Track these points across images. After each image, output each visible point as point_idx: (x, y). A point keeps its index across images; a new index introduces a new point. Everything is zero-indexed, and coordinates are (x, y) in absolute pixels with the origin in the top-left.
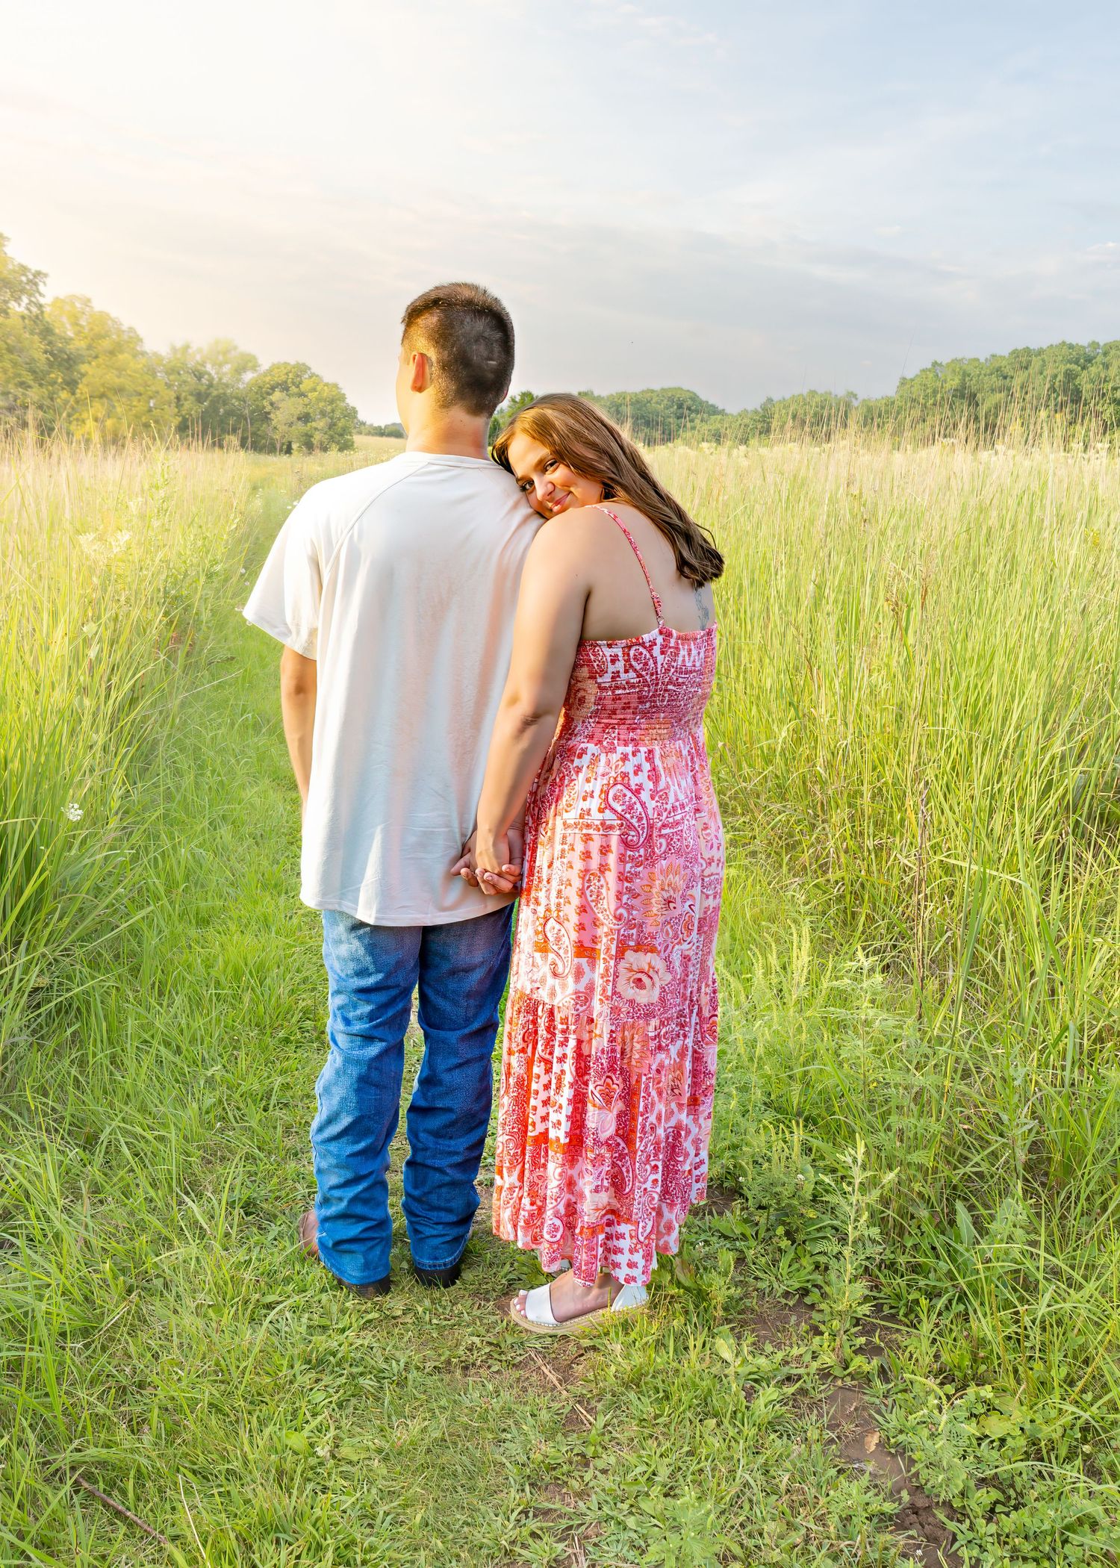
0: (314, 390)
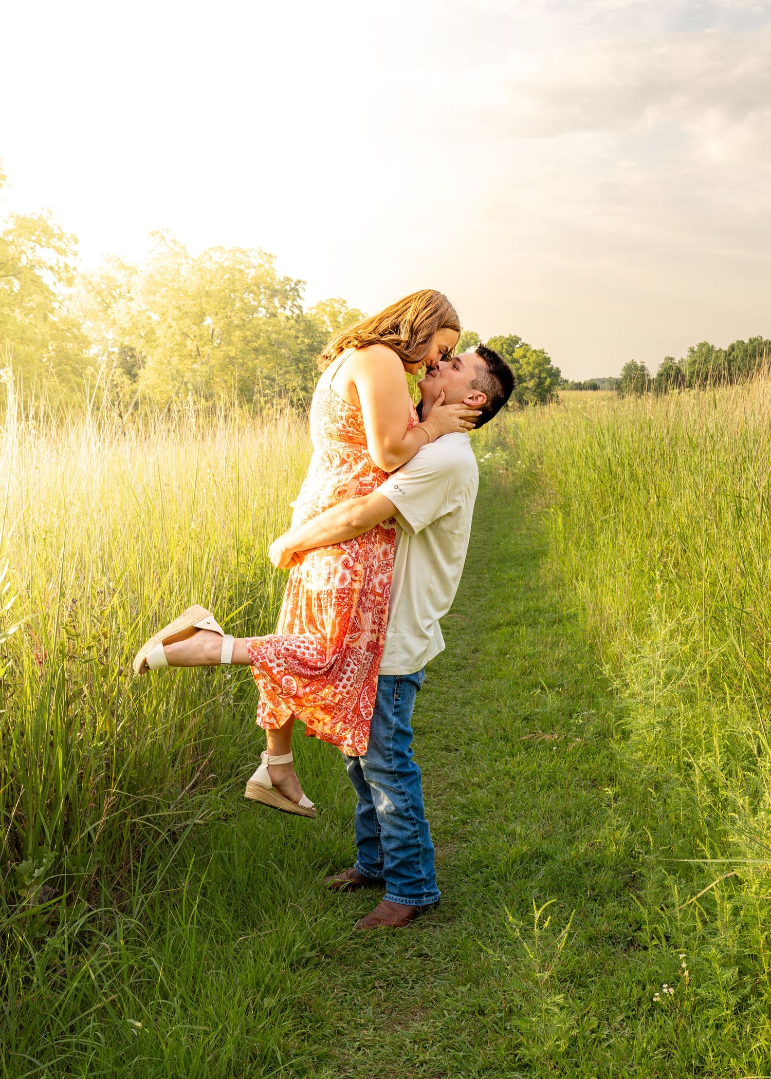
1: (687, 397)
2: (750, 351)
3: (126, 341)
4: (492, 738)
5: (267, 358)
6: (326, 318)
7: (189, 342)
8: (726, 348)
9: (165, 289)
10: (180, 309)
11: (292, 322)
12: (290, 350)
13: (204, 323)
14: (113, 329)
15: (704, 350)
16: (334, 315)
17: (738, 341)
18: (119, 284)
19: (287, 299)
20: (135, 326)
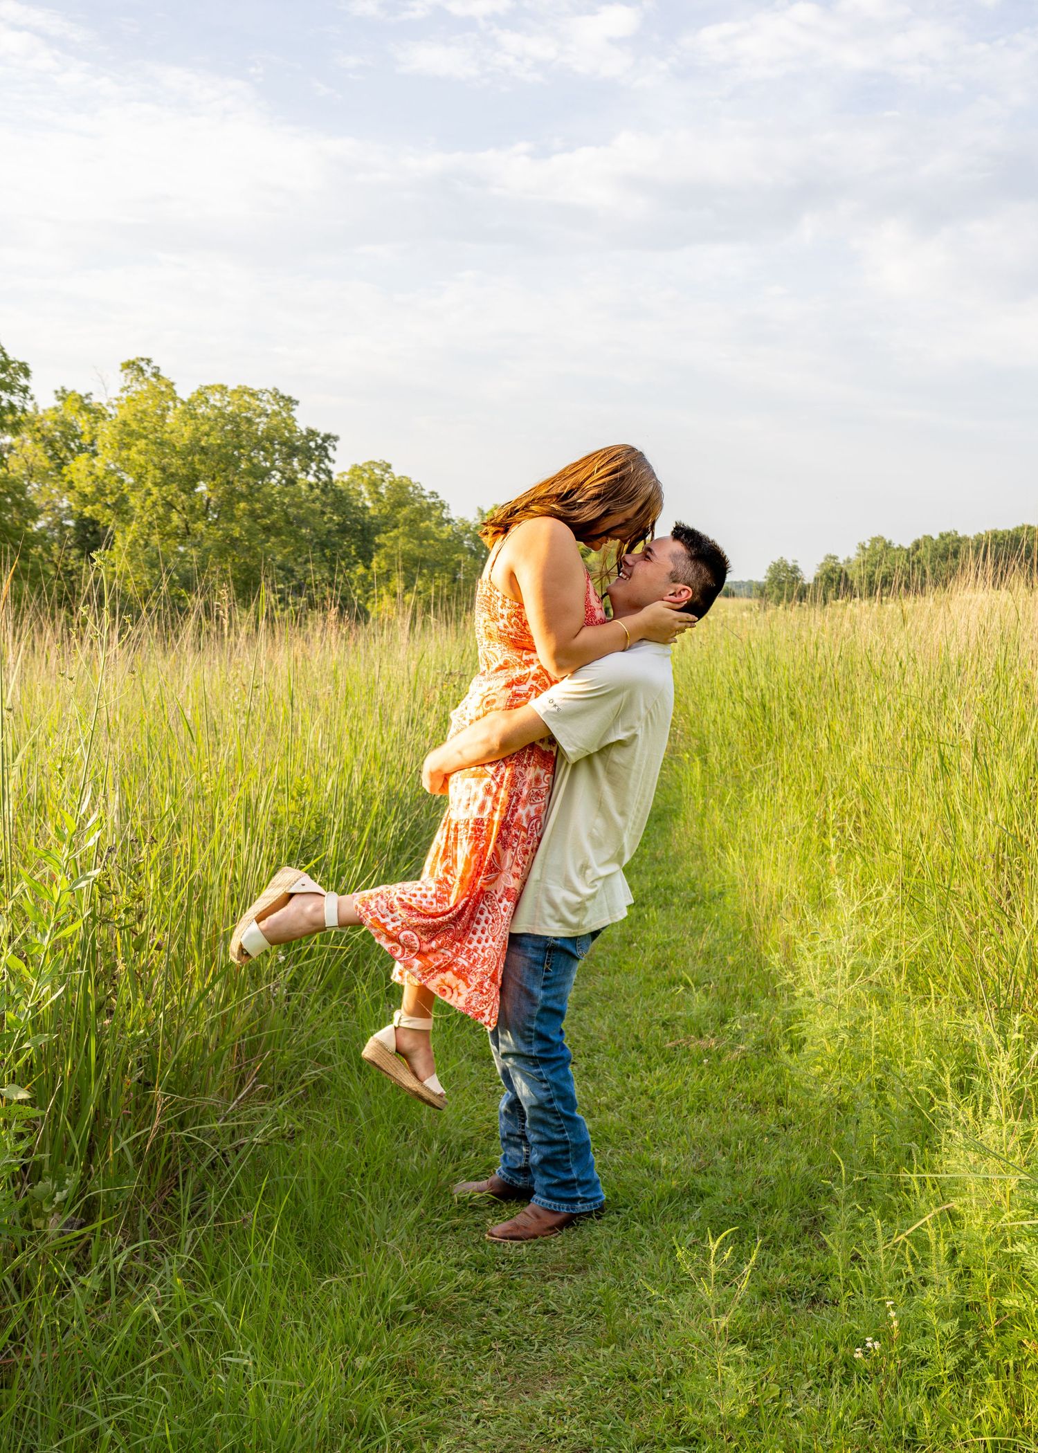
1: (859, 610)
2: (941, 551)
3: (88, 511)
4: (620, 1047)
5: (282, 541)
6: (363, 488)
7: (175, 517)
8: (908, 544)
9: (144, 441)
10: (163, 470)
11: (317, 491)
12: (314, 530)
13: (198, 490)
14: (69, 494)
15: (879, 547)
16: (374, 484)
17: (925, 536)
18: (79, 431)
19: (312, 461)
20: (100, 491)
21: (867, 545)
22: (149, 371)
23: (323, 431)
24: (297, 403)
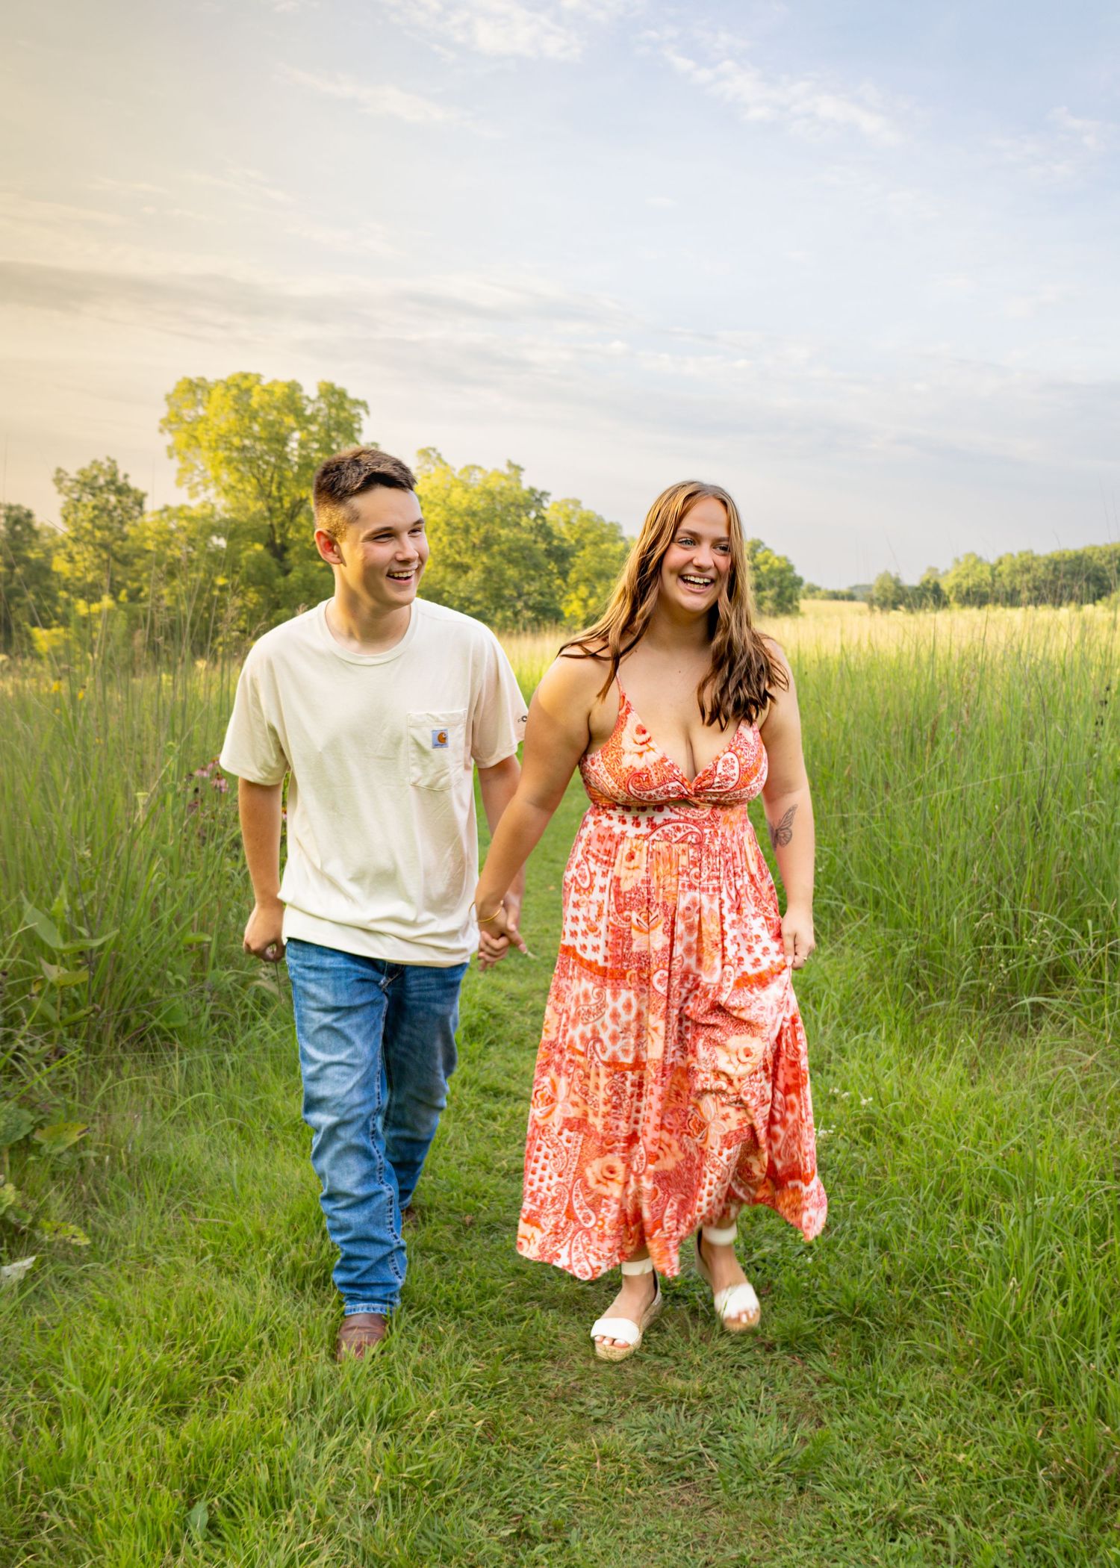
0: (766, 563)
21: (962, 560)
22: (434, 455)
23: (540, 488)
24: (522, 470)
